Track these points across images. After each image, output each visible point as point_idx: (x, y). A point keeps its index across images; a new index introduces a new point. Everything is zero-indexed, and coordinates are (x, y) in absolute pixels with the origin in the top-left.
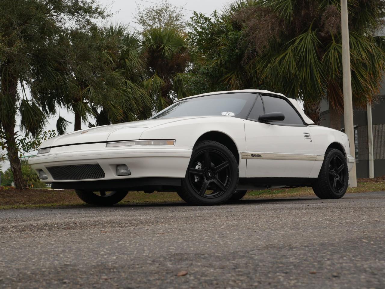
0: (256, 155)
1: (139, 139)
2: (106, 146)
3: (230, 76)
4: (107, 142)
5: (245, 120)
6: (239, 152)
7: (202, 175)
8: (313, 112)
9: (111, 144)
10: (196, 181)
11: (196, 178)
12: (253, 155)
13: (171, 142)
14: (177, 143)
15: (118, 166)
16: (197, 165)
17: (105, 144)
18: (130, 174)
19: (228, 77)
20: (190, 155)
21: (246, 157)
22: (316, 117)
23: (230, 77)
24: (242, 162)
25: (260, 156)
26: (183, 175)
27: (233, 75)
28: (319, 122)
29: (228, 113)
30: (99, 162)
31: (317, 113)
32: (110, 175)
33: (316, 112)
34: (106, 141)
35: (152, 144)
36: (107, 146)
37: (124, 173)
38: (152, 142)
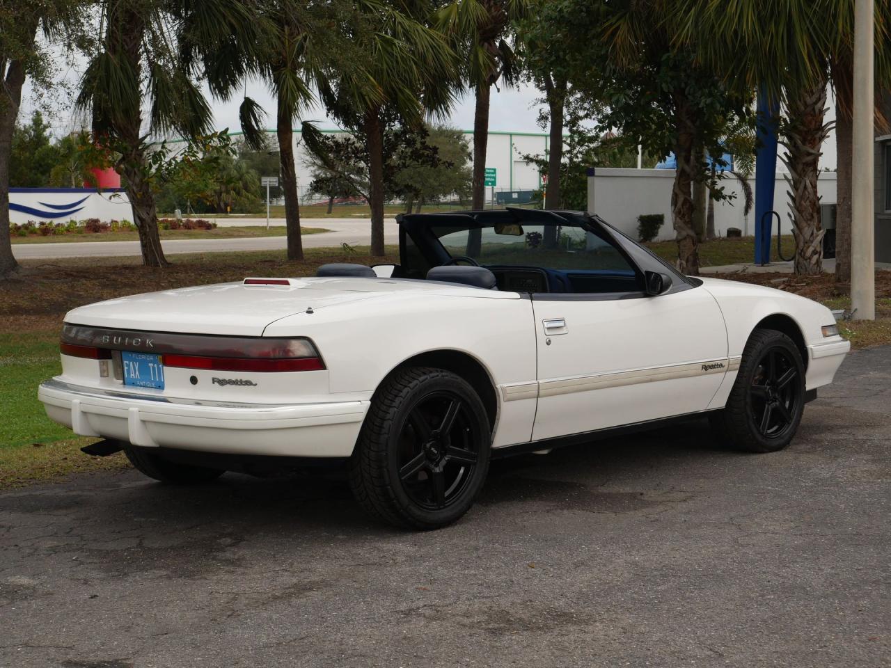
3: (616, 22)
8: (809, 109)
19: (611, 25)
22: (814, 123)
23: (614, 27)
27: (621, 21)
28: (820, 133)
31: (817, 111)
33: (814, 109)
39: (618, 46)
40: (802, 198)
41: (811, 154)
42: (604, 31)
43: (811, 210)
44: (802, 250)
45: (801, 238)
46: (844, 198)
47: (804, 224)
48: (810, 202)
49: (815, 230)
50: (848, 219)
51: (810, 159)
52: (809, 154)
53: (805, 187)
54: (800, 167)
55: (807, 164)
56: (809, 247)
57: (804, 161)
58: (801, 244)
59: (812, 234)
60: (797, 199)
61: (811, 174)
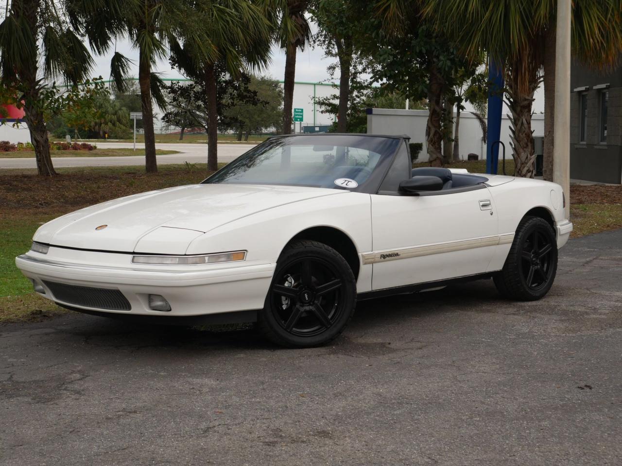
0: (390, 255)
1: (184, 254)
2: (133, 261)
4: (133, 253)
5: (374, 196)
6: (360, 254)
7: (295, 296)
9: (141, 259)
10: (284, 307)
11: (284, 303)
12: (384, 256)
13: (239, 255)
14: (248, 256)
15: (150, 298)
16: (287, 282)
17: (131, 256)
18: (170, 310)
20: (271, 273)
21: (372, 260)
24: (364, 269)
25: (397, 255)
26: (260, 305)
29: (347, 182)
30: (121, 289)
32: (140, 308)
34: (132, 251)
35: (207, 261)
36: (135, 261)
37: (161, 306)
38: (207, 258)
39: (389, 19)
40: (520, 131)
41: (527, 100)
42: (379, 7)
43: (526, 141)
44: (519, 170)
45: (519, 160)
46: (549, 132)
47: (521, 150)
48: (526, 134)
49: (529, 155)
50: (552, 147)
51: (526, 103)
52: (526, 100)
53: (522, 123)
54: (519, 109)
55: (524, 107)
56: (524, 167)
57: (522, 105)
58: (519, 165)
59: (527, 158)
60: (517, 133)
61: (526, 115)
